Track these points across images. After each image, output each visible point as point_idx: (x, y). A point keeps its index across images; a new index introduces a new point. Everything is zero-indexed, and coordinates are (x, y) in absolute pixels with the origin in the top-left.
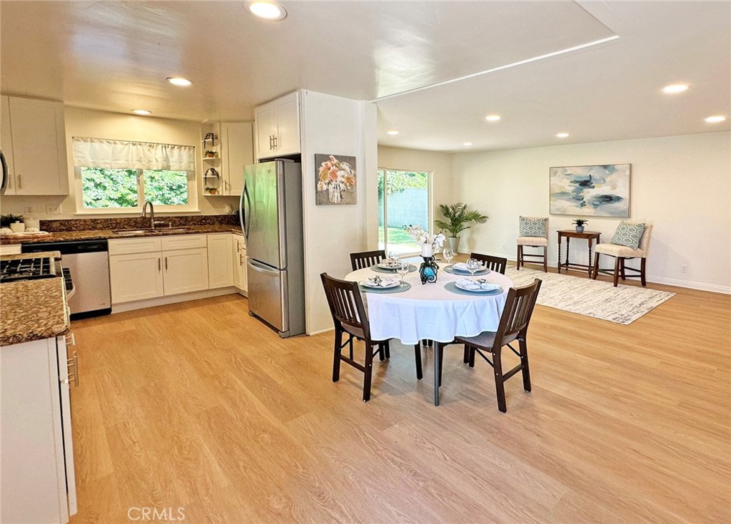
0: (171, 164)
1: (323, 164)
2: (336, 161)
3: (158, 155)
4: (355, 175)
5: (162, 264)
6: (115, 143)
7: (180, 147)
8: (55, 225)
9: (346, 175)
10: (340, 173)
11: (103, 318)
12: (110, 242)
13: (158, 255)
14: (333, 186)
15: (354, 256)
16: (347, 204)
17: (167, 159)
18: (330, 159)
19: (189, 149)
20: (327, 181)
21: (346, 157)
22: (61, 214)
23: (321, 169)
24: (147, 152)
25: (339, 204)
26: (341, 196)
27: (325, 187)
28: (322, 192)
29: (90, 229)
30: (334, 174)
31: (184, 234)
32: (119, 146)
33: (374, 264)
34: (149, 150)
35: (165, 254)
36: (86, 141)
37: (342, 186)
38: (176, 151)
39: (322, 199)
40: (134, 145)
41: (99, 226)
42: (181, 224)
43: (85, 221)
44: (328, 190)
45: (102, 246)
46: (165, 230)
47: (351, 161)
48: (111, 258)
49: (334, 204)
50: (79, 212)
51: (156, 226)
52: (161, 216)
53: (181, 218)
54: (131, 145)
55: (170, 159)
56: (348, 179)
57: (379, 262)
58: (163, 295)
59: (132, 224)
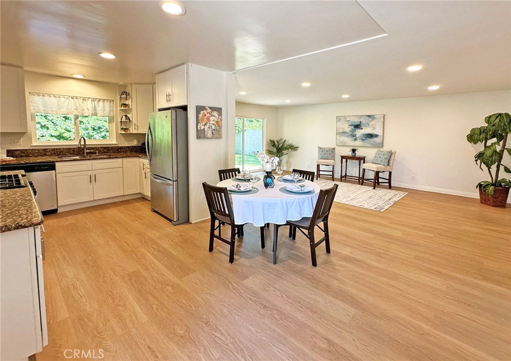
0: (98, 112)
1: (201, 112)
2: (209, 110)
3: (89, 105)
4: (221, 120)
5: (93, 178)
6: (59, 97)
7: (104, 100)
8: (18, 153)
9: (216, 120)
10: (212, 118)
11: (53, 216)
12: (57, 164)
13: (90, 173)
14: (208, 127)
15: (220, 172)
16: (216, 138)
17: (95, 108)
18: (206, 109)
19: (110, 102)
20: (204, 124)
21: (216, 108)
22: (21, 145)
23: (200, 115)
24: (81, 104)
25: (210, 138)
26: (212, 133)
27: (202, 127)
28: (200, 130)
29: (42, 156)
30: (208, 119)
31: (107, 158)
32: (62, 99)
33: (233, 177)
34: (83, 102)
35: (94, 172)
36: (39, 96)
37: (213, 127)
38: (101, 103)
39: (200, 135)
41: (48, 153)
42: (104, 152)
43: (39, 150)
44: (204, 129)
45: (52, 167)
46: (94, 156)
47: (219, 110)
48: (57, 175)
49: (208, 138)
50: (34, 144)
51: (87, 153)
52: (91, 146)
53: (105, 148)
54: (71, 99)
55: (97, 109)
56: (217, 122)
57: (236, 176)
58: (93, 199)
59: (71, 152)
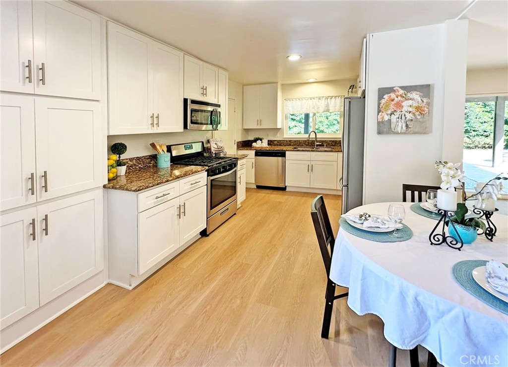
0: (330, 108)
1: (384, 97)
2: (401, 92)
3: (322, 103)
4: (428, 104)
5: (310, 168)
6: (302, 100)
7: (336, 97)
8: (276, 142)
9: (415, 104)
10: (406, 104)
11: (281, 192)
12: (287, 153)
13: (308, 163)
14: (397, 116)
16: (415, 133)
17: (327, 106)
18: (394, 91)
19: (341, 98)
20: (389, 112)
21: (416, 86)
22: (278, 137)
23: (383, 101)
24: (317, 102)
25: (401, 133)
26: (407, 126)
27: (386, 118)
28: (382, 122)
29: (288, 145)
30: (399, 105)
31: (330, 151)
32: (304, 101)
34: (319, 101)
35: (312, 163)
36: (290, 101)
37: (409, 116)
38: (333, 99)
39: (384, 128)
40: (311, 99)
41: (292, 144)
42: (332, 145)
43: (287, 141)
44: (390, 120)
45: (282, 154)
46: (321, 149)
47: (426, 90)
48: (286, 161)
49: (397, 133)
50: (285, 136)
51: (317, 146)
52: (321, 139)
53: (333, 141)
54: (309, 100)
55: (330, 106)
56: (418, 108)
58: (309, 186)
59: (307, 144)
